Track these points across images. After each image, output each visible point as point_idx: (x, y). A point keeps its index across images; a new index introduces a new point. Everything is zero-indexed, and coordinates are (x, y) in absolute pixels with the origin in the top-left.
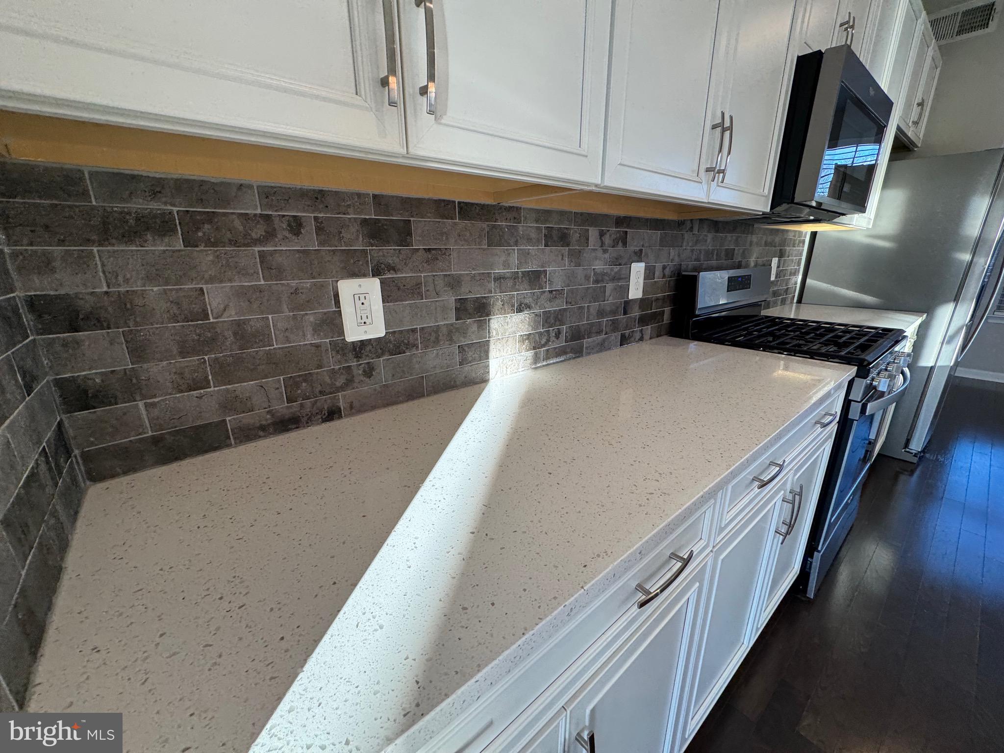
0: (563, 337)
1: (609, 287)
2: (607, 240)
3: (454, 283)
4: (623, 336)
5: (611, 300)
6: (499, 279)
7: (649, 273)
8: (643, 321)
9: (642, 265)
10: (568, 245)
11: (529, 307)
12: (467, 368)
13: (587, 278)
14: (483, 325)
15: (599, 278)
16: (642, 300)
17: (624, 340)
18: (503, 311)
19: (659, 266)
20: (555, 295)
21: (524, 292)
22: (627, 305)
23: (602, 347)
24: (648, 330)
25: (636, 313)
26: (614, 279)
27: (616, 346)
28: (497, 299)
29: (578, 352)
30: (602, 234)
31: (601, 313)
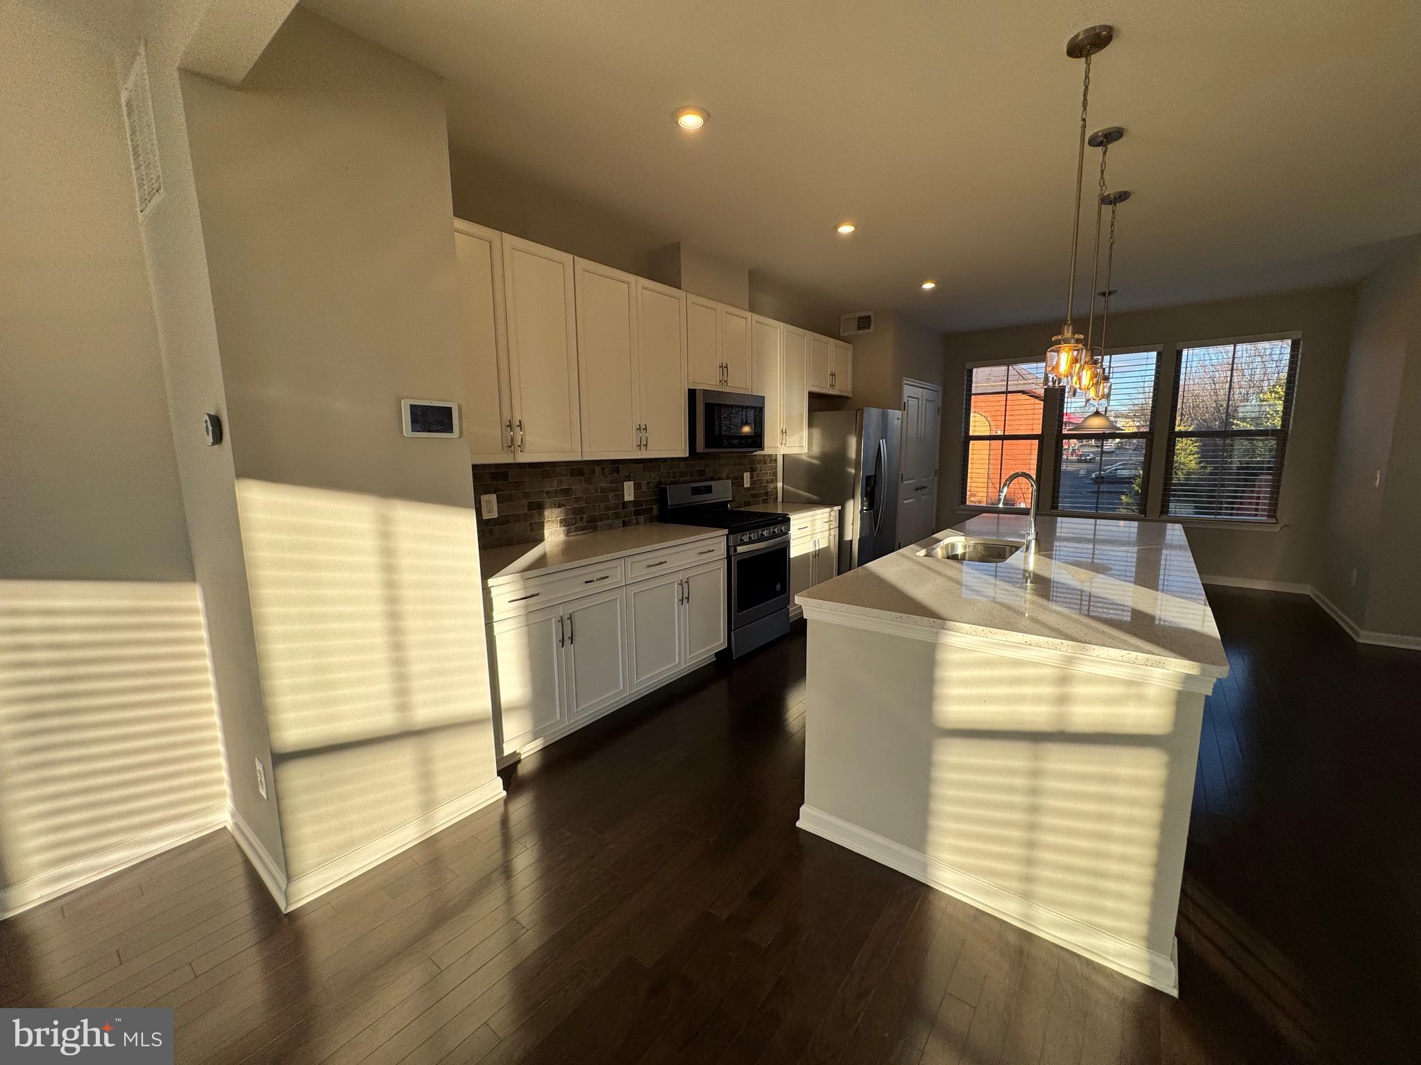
0: (585, 520)
1: (611, 495)
2: (606, 471)
3: (527, 495)
4: (624, 522)
5: (612, 501)
6: (547, 493)
7: (637, 487)
8: (637, 513)
9: (631, 483)
10: (584, 475)
11: (564, 505)
12: (533, 533)
13: (596, 491)
14: (541, 514)
15: (604, 490)
16: (635, 503)
17: (625, 524)
18: (551, 507)
19: (644, 483)
20: (578, 500)
21: (562, 499)
22: (624, 504)
23: (610, 527)
24: (642, 518)
25: (632, 509)
26: (613, 491)
27: (620, 527)
28: (548, 501)
29: (595, 529)
30: (603, 469)
31: (607, 509)
